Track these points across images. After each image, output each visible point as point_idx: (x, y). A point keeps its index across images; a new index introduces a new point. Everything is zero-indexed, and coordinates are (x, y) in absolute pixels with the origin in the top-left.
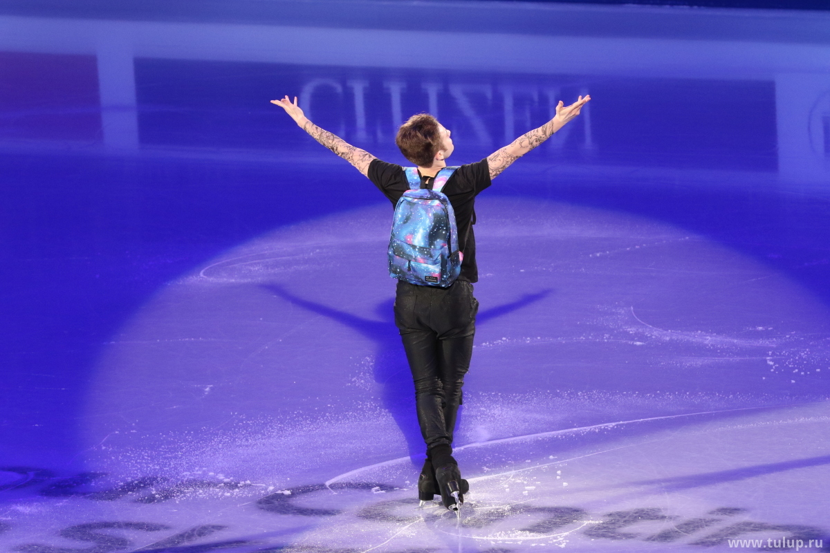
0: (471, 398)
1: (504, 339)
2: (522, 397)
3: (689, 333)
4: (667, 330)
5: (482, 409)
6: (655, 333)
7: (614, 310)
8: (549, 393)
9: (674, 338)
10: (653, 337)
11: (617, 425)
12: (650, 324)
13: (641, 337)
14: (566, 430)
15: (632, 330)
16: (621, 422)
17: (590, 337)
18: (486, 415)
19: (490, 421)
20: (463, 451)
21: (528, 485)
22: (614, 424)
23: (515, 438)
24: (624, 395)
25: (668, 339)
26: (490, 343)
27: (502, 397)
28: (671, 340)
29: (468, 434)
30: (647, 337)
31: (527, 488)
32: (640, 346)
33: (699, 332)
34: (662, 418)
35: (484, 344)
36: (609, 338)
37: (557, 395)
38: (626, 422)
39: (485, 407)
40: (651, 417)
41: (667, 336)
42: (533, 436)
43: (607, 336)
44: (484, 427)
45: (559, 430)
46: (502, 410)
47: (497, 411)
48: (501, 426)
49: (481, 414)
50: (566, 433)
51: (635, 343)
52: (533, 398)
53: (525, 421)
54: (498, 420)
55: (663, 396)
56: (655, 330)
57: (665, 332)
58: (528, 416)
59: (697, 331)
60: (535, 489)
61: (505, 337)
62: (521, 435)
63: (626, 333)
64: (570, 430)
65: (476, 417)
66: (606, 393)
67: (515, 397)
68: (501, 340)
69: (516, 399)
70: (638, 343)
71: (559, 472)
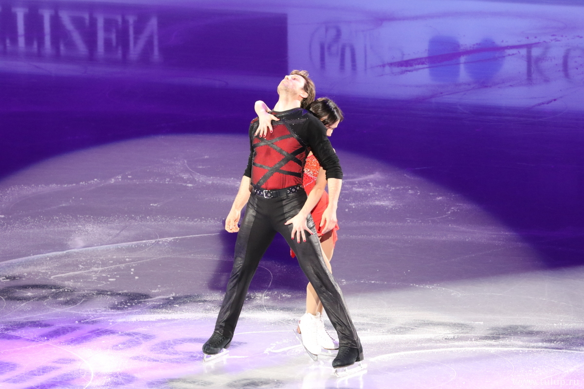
0: (72, 219)
1: (96, 180)
2: (107, 219)
3: (225, 179)
4: (210, 177)
5: (79, 226)
6: (201, 179)
7: (173, 163)
8: (126, 217)
9: (215, 182)
10: (200, 181)
11: (174, 239)
12: (198, 173)
13: (192, 181)
14: (138, 242)
15: (185, 176)
16: (177, 237)
17: (156, 180)
18: (82, 230)
19: (85, 235)
20: (65, 254)
21: (110, 278)
22: (172, 238)
23: (102, 246)
24: (179, 219)
25: (210, 182)
26: (85, 183)
27: (93, 218)
28: (213, 183)
29: (69, 243)
30: (196, 181)
31: (110, 280)
32: (191, 187)
33: (232, 178)
34: (206, 235)
35: (81, 183)
36: (169, 181)
37: (132, 218)
38: (180, 237)
39: (81, 225)
40: (197, 234)
41: (210, 180)
42: (115, 245)
43: (168, 179)
44: (80, 238)
45: (133, 241)
46: (93, 227)
47: (90, 228)
48: (92, 238)
49: (79, 230)
50: (138, 243)
51: (187, 185)
52: (115, 220)
53: (109, 235)
54: (90, 234)
55: (206, 221)
56: (202, 177)
57: (209, 178)
58: (111, 232)
59: (231, 178)
60: (115, 281)
61: (96, 178)
62: (107, 244)
63: (182, 178)
64: (141, 242)
65: (75, 231)
66: (166, 218)
67: (103, 219)
68: (94, 180)
69: (103, 220)
70: (190, 185)
71: (132, 270)
